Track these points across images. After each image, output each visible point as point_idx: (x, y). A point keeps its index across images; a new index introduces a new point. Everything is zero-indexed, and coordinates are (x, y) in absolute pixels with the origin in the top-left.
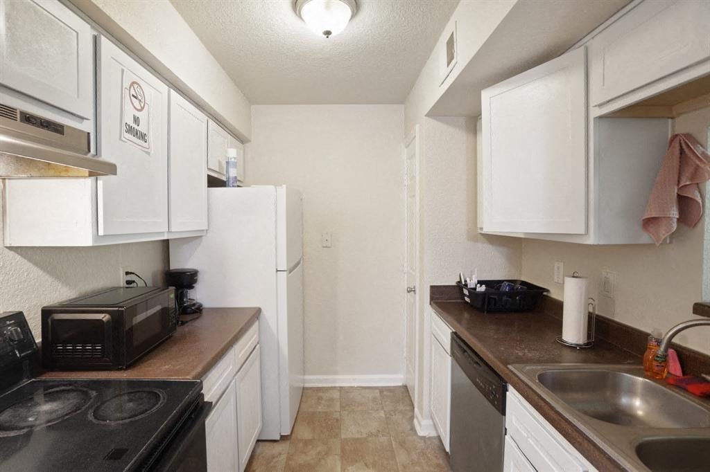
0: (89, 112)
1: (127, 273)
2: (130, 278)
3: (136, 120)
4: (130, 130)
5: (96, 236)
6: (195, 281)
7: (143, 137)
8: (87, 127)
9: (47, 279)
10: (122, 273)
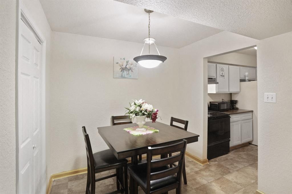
0: (215, 75)
1: (222, 99)
2: (223, 100)
3: (222, 74)
4: (221, 76)
5: (216, 92)
6: (237, 103)
7: (224, 76)
8: (215, 77)
9: (210, 98)
10: (221, 99)
